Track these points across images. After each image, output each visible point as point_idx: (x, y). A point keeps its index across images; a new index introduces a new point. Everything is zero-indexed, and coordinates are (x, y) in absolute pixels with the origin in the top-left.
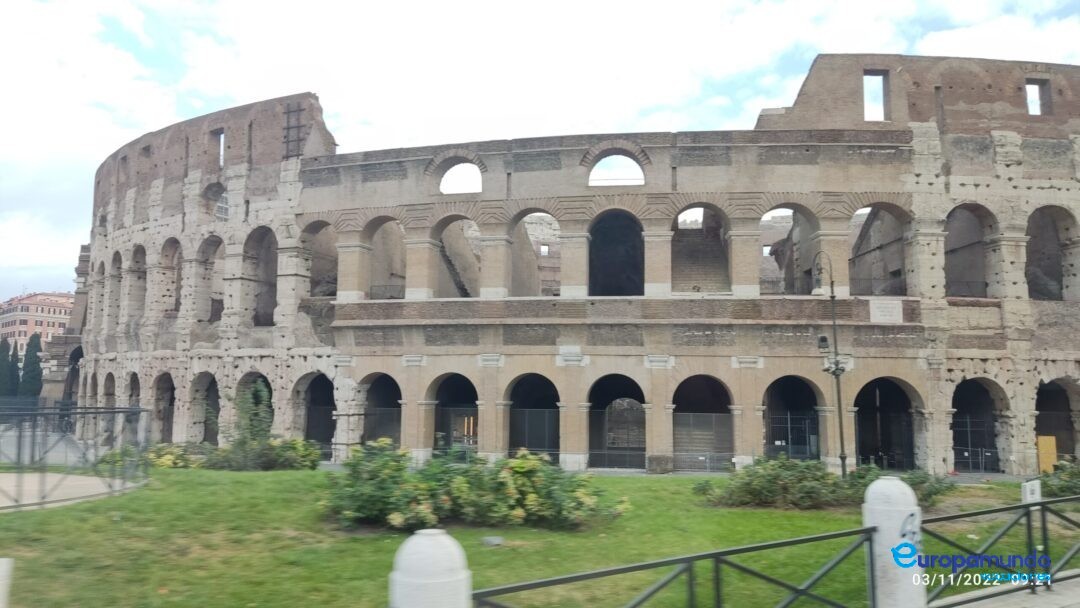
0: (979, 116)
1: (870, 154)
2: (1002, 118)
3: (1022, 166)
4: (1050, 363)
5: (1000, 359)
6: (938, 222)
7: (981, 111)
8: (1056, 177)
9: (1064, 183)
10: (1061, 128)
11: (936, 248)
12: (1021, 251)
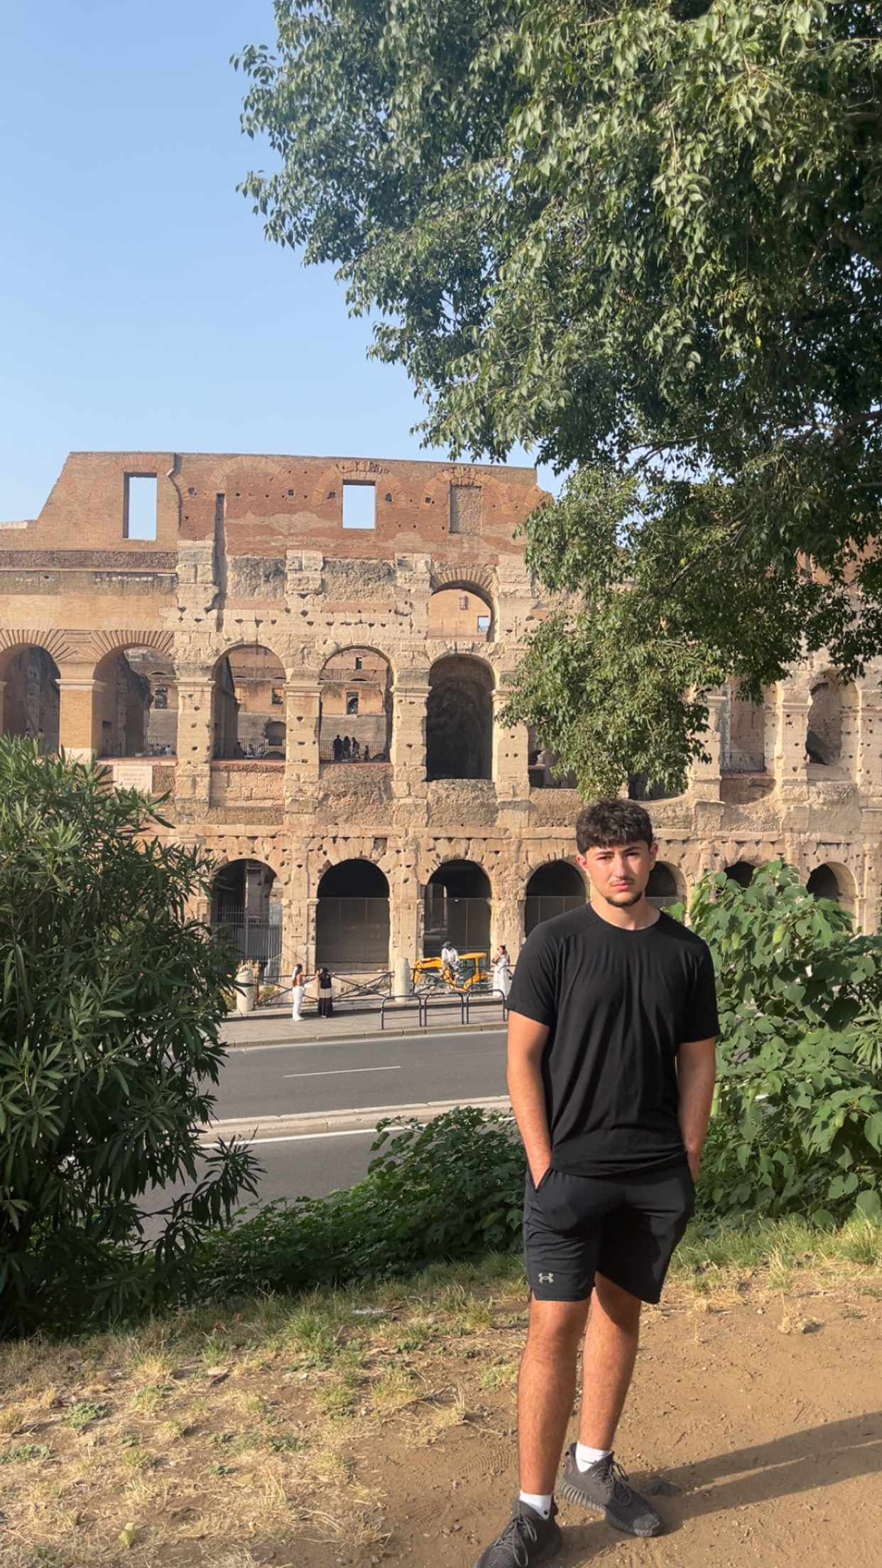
0: (273, 532)
1: (122, 582)
2: (304, 534)
3: (320, 596)
4: (340, 841)
5: (273, 837)
6: (202, 669)
7: (275, 526)
8: (368, 610)
9: (379, 617)
10: (385, 545)
11: (201, 701)
12: (313, 704)
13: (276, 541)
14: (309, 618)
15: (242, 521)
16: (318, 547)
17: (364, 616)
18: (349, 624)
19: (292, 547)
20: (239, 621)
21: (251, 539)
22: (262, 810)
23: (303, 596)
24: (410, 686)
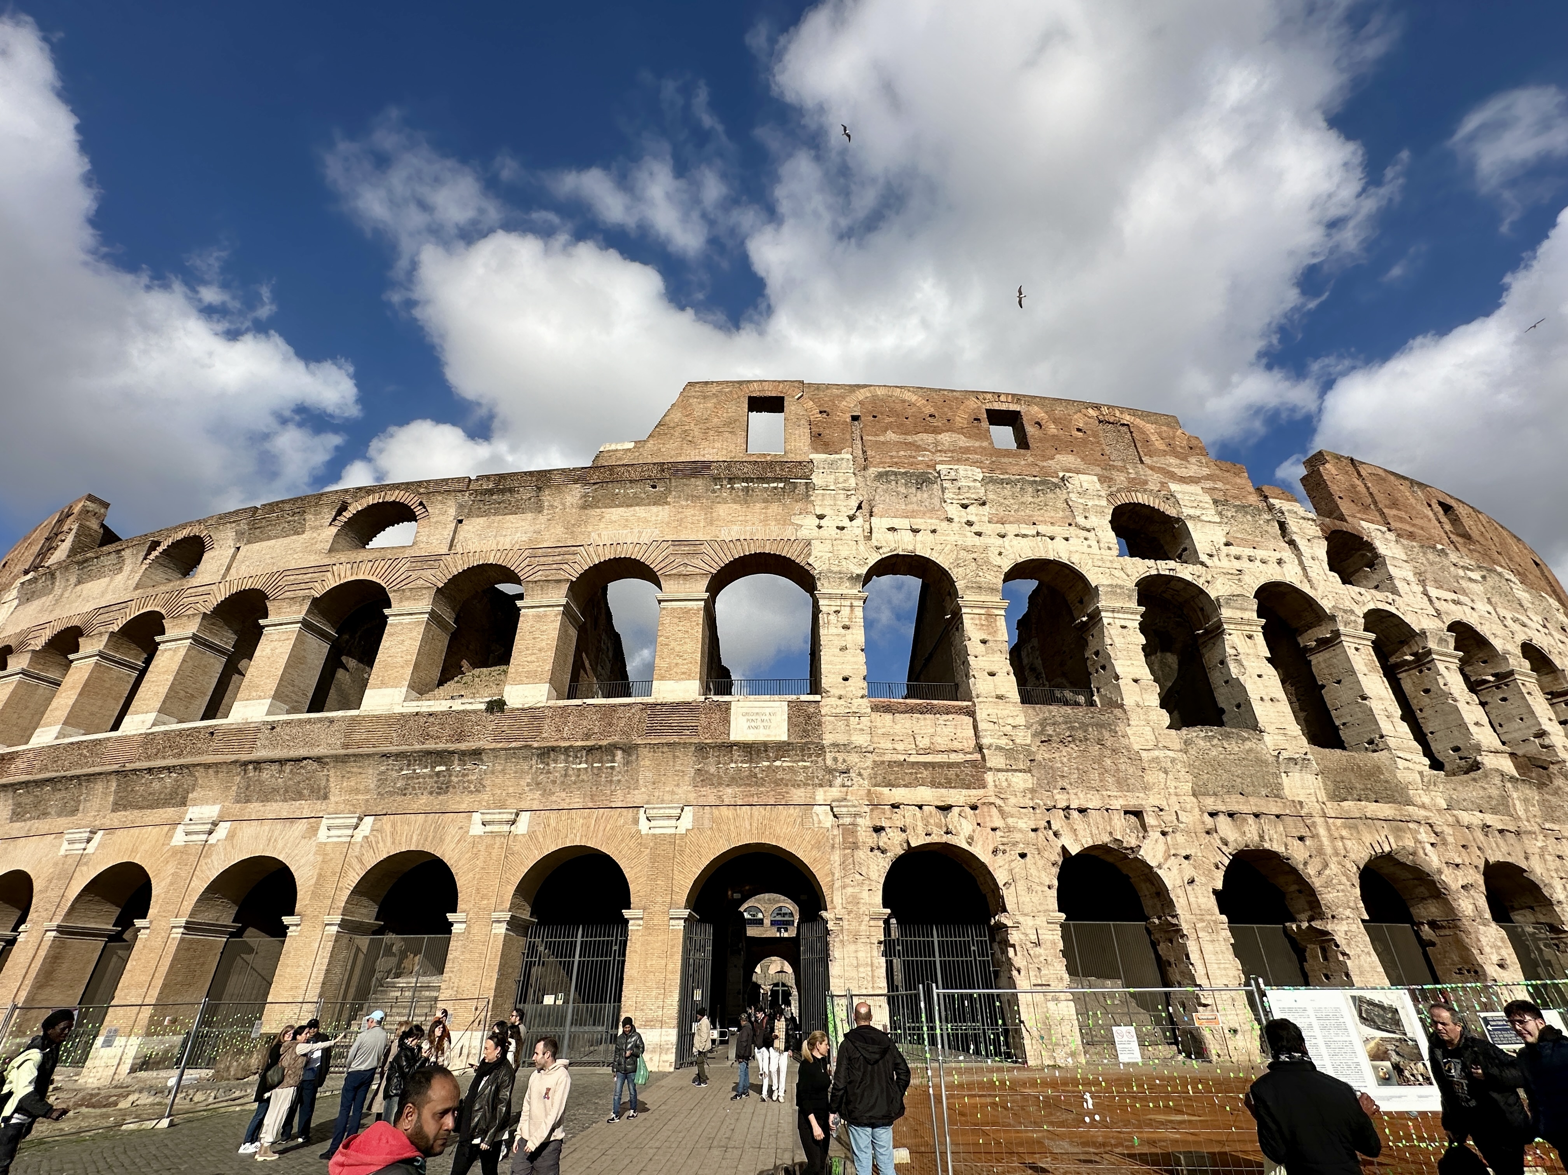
0: (919, 448)
1: (746, 489)
2: (952, 451)
3: (986, 507)
4: (1075, 814)
5: (974, 808)
6: (851, 578)
7: (920, 443)
8: (1045, 522)
9: (1059, 531)
10: (1045, 464)
11: (850, 619)
12: (998, 624)
13: (923, 456)
14: (976, 528)
15: (882, 439)
16: (974, 463)
17: (1041, 529)
18: (1025, 536)
19: (942, 462)
20: (892, 529)
21: (894, 453)
22: (950, 765)
23: (965, 507)
24: (1118, 605)
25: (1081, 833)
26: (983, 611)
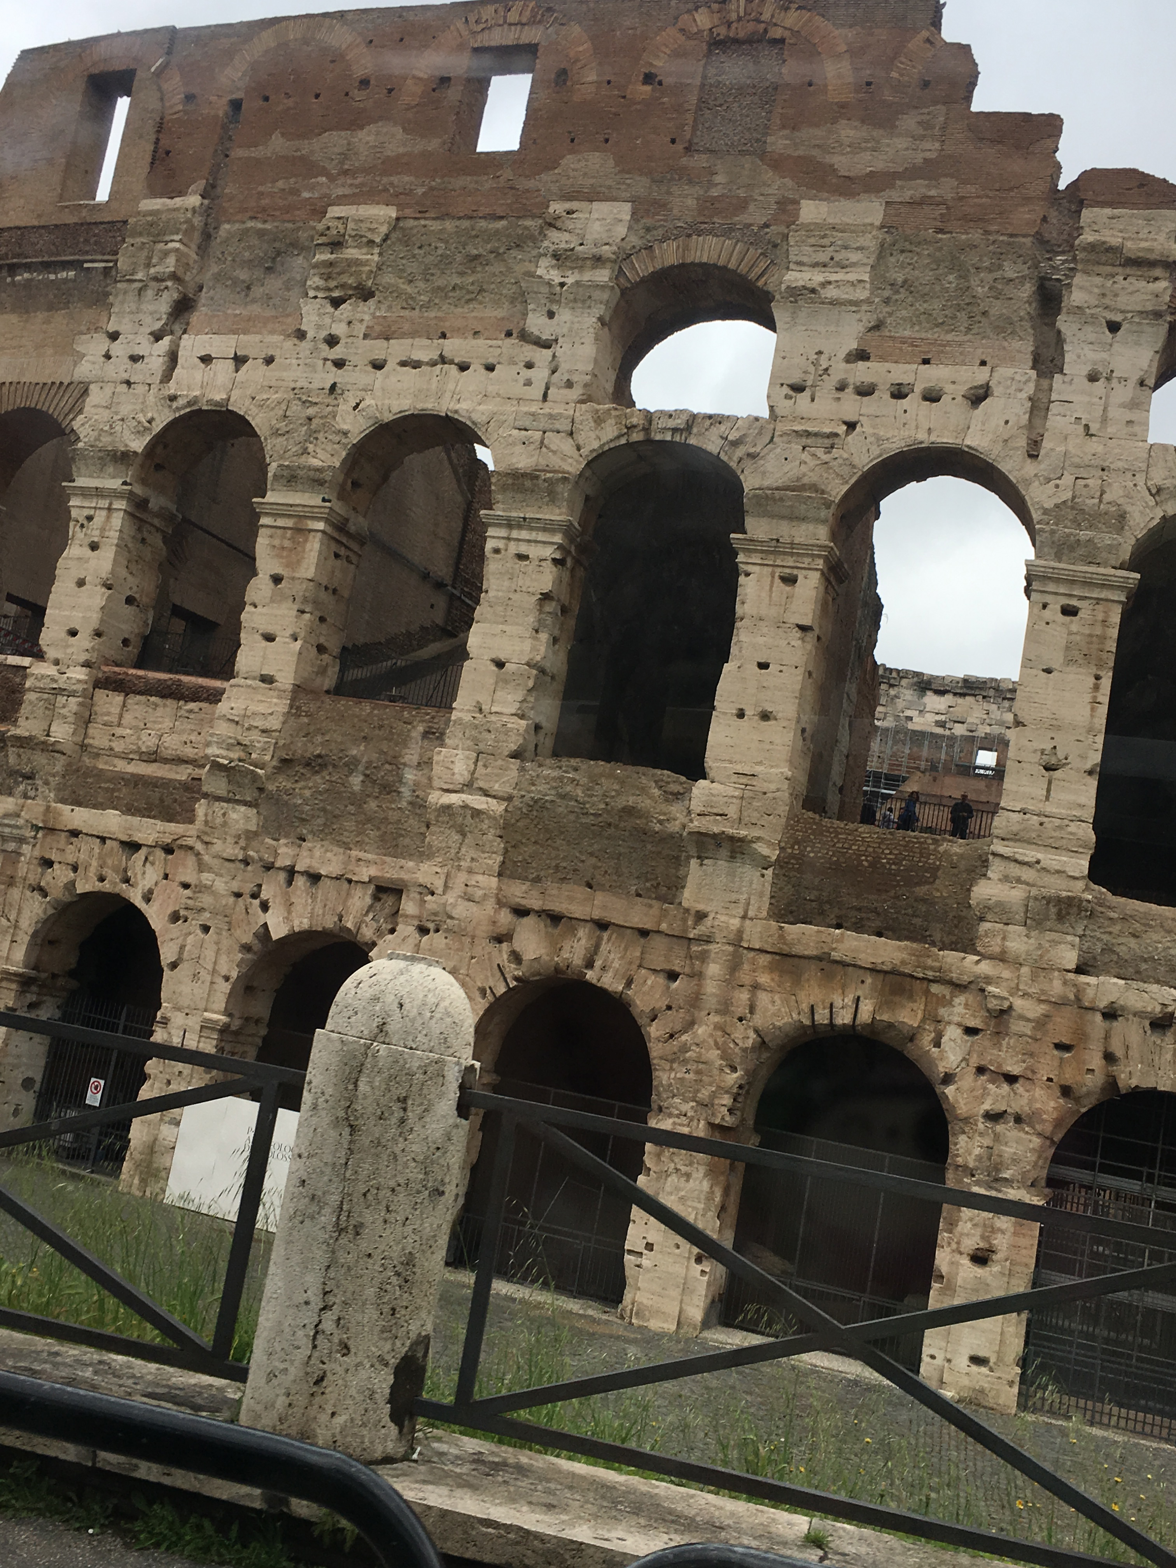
0: (311, 169)
1: (29, 284)
2: (368, 171)
3: (372, 302)
4: (300, 882)
5: (168, 850)
6: (121, 460)
7: (319, 156)
9: (482, 349)
10: (532, 185)
11: (103, 532)
12: (308, 546)
13: (312, 188)
14: (337, 352)
15: (259, 152)
17: (453, 347)
18: (416, 365)
20: (206, 359)
22: (165, 785)
23: (336, 303)
24: (524, 513)
25: (298, 908)
26: (289, 523)
